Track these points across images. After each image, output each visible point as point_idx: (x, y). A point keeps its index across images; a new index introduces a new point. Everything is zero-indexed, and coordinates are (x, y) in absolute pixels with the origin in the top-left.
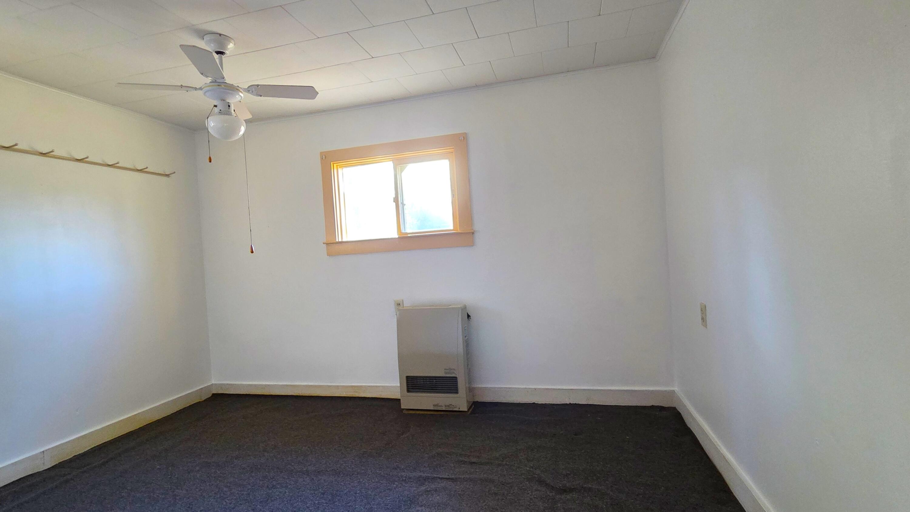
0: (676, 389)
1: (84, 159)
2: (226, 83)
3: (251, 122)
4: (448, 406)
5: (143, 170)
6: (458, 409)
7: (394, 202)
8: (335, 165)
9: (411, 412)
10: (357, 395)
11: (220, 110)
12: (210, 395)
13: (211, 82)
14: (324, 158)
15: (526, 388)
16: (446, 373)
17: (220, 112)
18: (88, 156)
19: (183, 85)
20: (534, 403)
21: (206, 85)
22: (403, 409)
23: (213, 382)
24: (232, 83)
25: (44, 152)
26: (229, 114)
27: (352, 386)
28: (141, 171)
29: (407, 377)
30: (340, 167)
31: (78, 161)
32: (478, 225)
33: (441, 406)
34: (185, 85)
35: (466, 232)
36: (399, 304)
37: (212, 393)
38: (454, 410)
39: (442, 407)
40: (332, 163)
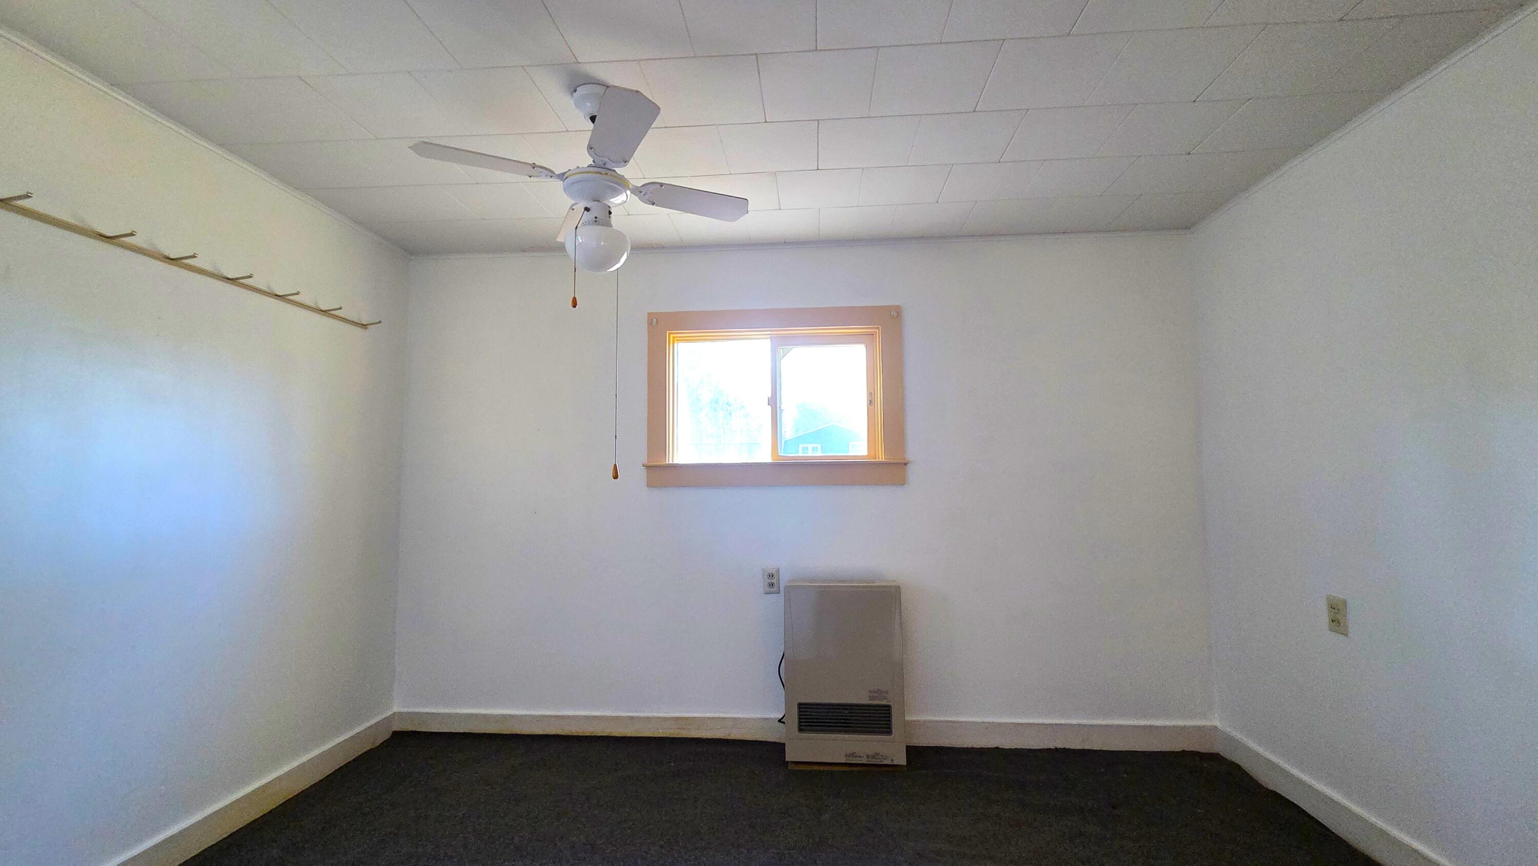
0: (1217, 723)
1: (237, 279)
2: (614, 171)
3: (524, 251)
4: (873, 757)
5: (330, 312)
6: (891, 761)
7: (769, 404)
8: (672, 336)
9: (802, 768)
10: (684, 734)
11: (596, 218)
12: (387, 736)
13: (590, 166)
14: (654, 323)
15: (983, 722)
16: (872, 698)
17: (596, 221)
18: (253, 275)
19: (537, 164)
20: (997, 748)
21: (578, 171)
22: (788, 762)
23: (396, 709)
24: (622, 174)
25: (172, 256)
26: (609, 225)
27: (677, 719)
28: (325, 312)
29: (800, 704)
30: (677, 340)
31: (228, 281)
32: (913, 452)
33: (860, 757)
34: (540, 165)
35: (895, 461)
36: (771, 576)
37: (393, 730)
38: (883, 763)
39: (861, 759)
40: (668, 332)
